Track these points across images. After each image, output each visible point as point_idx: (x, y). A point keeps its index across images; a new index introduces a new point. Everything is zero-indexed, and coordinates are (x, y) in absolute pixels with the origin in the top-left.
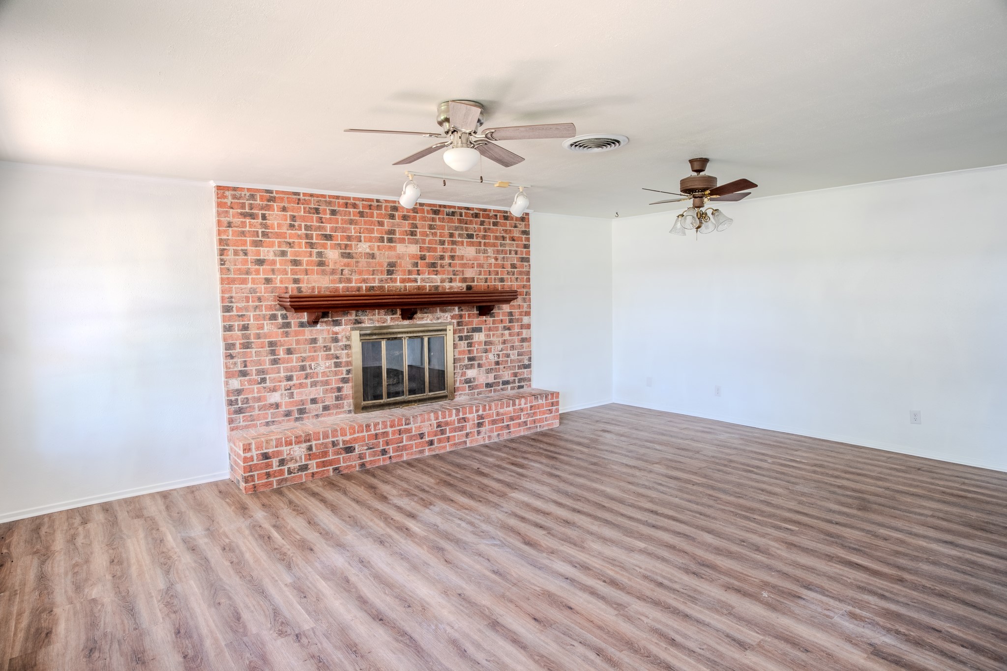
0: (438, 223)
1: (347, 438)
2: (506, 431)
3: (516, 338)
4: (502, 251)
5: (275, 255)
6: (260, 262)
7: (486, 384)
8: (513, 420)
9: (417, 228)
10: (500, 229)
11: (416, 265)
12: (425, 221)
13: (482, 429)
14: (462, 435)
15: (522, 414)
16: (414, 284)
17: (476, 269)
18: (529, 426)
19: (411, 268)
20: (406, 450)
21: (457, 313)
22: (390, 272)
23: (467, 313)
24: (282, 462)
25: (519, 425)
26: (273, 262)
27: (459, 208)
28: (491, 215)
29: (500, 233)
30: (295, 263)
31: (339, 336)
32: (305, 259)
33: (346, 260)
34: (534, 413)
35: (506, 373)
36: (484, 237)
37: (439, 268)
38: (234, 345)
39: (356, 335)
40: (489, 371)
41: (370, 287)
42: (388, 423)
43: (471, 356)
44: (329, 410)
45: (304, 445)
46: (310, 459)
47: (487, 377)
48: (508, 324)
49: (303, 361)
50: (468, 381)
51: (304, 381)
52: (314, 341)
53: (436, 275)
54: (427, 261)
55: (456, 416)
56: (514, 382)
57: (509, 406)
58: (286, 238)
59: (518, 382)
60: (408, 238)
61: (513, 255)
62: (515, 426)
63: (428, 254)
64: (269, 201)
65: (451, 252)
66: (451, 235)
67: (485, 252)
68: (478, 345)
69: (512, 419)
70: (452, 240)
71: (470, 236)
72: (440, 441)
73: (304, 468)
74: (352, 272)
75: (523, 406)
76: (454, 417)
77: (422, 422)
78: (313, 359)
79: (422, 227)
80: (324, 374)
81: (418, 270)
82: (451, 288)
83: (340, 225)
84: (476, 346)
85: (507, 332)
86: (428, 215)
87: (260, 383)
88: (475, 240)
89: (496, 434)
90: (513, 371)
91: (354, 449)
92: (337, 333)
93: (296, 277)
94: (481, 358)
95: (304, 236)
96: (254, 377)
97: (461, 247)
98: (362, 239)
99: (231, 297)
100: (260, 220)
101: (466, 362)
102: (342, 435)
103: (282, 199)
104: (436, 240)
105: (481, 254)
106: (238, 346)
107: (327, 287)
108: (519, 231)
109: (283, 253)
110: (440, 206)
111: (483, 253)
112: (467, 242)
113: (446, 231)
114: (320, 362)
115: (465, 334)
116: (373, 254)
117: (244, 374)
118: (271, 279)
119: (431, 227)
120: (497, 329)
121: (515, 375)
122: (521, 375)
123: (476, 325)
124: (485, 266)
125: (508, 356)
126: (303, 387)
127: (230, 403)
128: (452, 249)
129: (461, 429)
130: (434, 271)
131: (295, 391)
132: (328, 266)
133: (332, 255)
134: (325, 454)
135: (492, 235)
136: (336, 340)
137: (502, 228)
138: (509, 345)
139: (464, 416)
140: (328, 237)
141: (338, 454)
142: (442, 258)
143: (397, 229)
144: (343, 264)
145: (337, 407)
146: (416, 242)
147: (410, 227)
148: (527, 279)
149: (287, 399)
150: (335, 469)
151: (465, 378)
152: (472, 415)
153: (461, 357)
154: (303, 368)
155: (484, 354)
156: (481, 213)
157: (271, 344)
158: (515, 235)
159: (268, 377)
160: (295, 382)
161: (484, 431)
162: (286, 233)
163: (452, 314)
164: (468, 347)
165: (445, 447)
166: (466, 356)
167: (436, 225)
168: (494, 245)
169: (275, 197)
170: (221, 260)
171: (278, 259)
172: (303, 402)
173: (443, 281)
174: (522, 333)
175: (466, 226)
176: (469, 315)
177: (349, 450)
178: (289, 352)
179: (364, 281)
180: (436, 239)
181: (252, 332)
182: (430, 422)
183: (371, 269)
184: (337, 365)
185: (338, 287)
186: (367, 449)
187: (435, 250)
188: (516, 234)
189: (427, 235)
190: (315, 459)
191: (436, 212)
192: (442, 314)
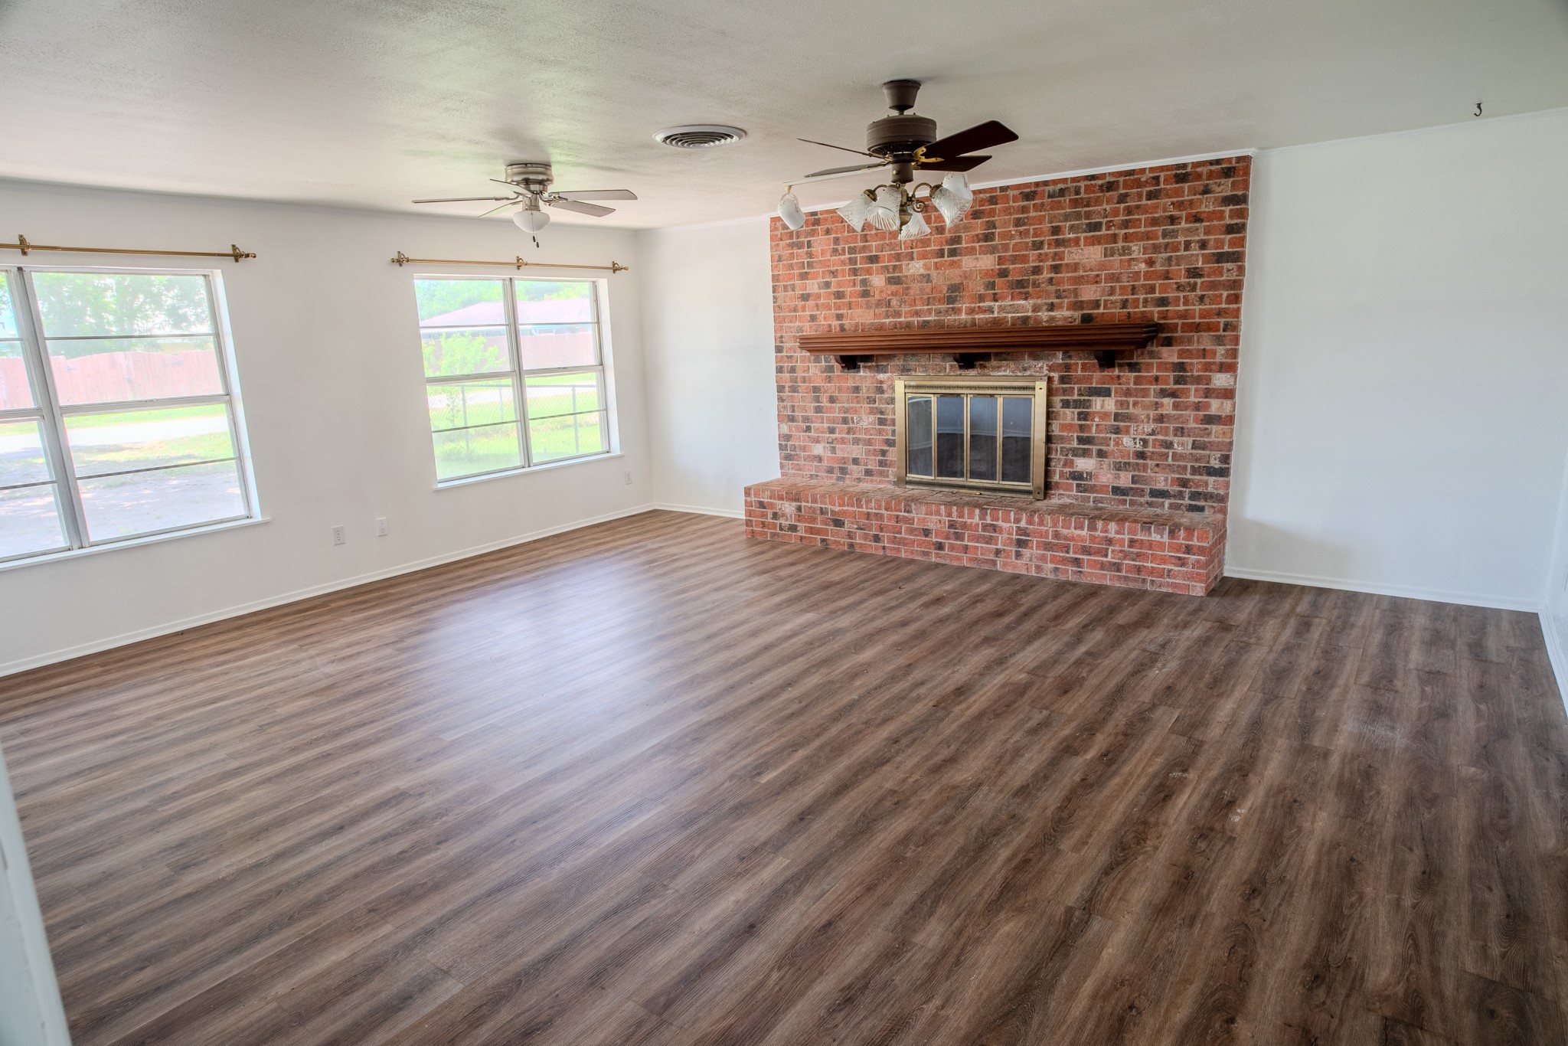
0: (1032, 214)
1: (837, 509)
2: (1071, 568)
3: (1190, 414)
4: (1167, 245)
5: (819, 288)
6: (805, 297)
7: (1113, 487)
8: (1090, 554)
9: (994, 227)
10: (1165, 204)
11: (991, 286)
12: (1010, 214)
13: (1026, 552)
14: (989, 550)
15: (1111, 548)
16: (987, 316)
17: (1103, 284)
18: (1124, 574)
19: (982, 291)
20: (905, 545)
21: (1061, 361)
22: (951, 300)
23: (1080, 362)
24: (775, 516)
25: (1103, 566)
26: (818, 296)
27: (1074, 180)
28: (1143, 179)
29: (1165, 210)
30: (839, 295)
31: (885, 386)
32: (849, 289)
33: (894, 288)
34: (1139, 555)
35: (1161, 477)
36: (1126, 224)
37: (1030, 289)
38: (784, 387)
39: (900, 385)
40: (1119, 467)
41: (924, 321)
42: (883, 504)
43: (1085, 435)
44: (872, 475)
45: (794, 504)
46: (799, 521)
47: (1117, 477)
48: (1172, 386)
49: (845, 413)
50: (1077, 476)
51: (846, 436)
52: (857, 389)
53: (1026, 299)
54: (1010, 278)
55: (980, 519)
56: (1180, 495)
58: (829, 266)
59: (1190, 498)
60: (980, 246)
61: (1195, 251)
62: (1093, 564)
63: (1011, 267)
64: (814, 225)
65: (1054, 260)
66: (1056, 230)
67: (1126, 251)
68: (1100, 418)
69: (1086, 551)
70: (1057, 240)
71: (1096, 227)
72: (952, 548)
73: (793, 528)
74: (902, 302)
76: (976, 520)
77: (926, 514)
78: (856, 411)
79: (1004, 224)
80: (867, 431)
81: (995, 294)
82: (1052, 319)
83: (887, 242)
84: (1097, 419)
85: (1168, 402)
86: (1014, 204)
87: (805, 431)
88: (1104, 232)
89: (1051, 566)
90: (1177, 476)
91: (844, 523)
92: (881, 382)
93: (839, 312)
94: (1106, 441)
95: (847, 261)
96: (800, 424)
97: (1073, 249)
98: (915, 256)
99: (782, 337)
100: (806, 249)
101: (1075, 444)
102: (830, 504)
103: (826, 219)
104: (1028, 243)
105: (1117, 257)
106: (787, 389)
107: (871, 323)
108: (1216, 199)
109: (827, 285)
110: (1037, 184)
111: (1120, 255)
112: (1086, 238)
113: (1046, 226)
114: (864, 417)
115: (1076, 397)
116: (929, 275)
117: (792, 419)
118: (816, 315)
119: (1018, 223)
120: (1145, 393)
121: (1184, 483)
122: (1197, 486)
123: (1097, 383)
124: (1124, 278)
125: (1169, 445)
126: (845, 443)
127: (782, 447)
128: (1056, 254)
129: (989, 540)
130: (1021, 293)
131: (837, 446)
132: (874, 296)
133: (878, 281)
134: (813, 520)
135: (1143, 217)
136: (880, 391)
137: (1169, 201)
138: (1172, 426)
139: (995, 523)
140: (873, 259)
141: (826, 525)
142: (1037, 270)
143: (963, 235)
144: (889, 292)
145: (881, 474)
146: (993, 250)
147: (984, 227)
148: (1228, 296)
149: (829, 454)
150: (823, 540)
151: (1071, 470)
152: (1008, 525)
153: (1065, 434)
154: (845, 421)
155: (1113, 436)
156: (1121, 179)
157: (816, 389)
158: (1203, 209)
159: (812, 425)
160: (836, 435)
161: (1028, 555)
162: (829, 260)
163: (1051, 363)
164: (1079, 419)
165: (959, 559)
166: (1075, 435)
167: (1027, 218)
168: (1148, 236)
169: (819, 219)
170: (774, 297)
171: (822, 291)
172: (844, 460)
173: (1036, 309)
174: (1208, 406)
175: (1087, 209)
176: (1083, 365)
177: (838, 523)
178: (832, 400)
179: (917, 313)
180: (1028, 240)
181: (799, 374)
182: (939, 518)
183: (925, 297)
184: (882, 422)
185: (884, 323)
186: (857, 529)
187: (1024, 259)
188: (1207, 206)
189: (1012, 237)
190: (805, 522)
191: (1028, 196)
192: (1033, 363)
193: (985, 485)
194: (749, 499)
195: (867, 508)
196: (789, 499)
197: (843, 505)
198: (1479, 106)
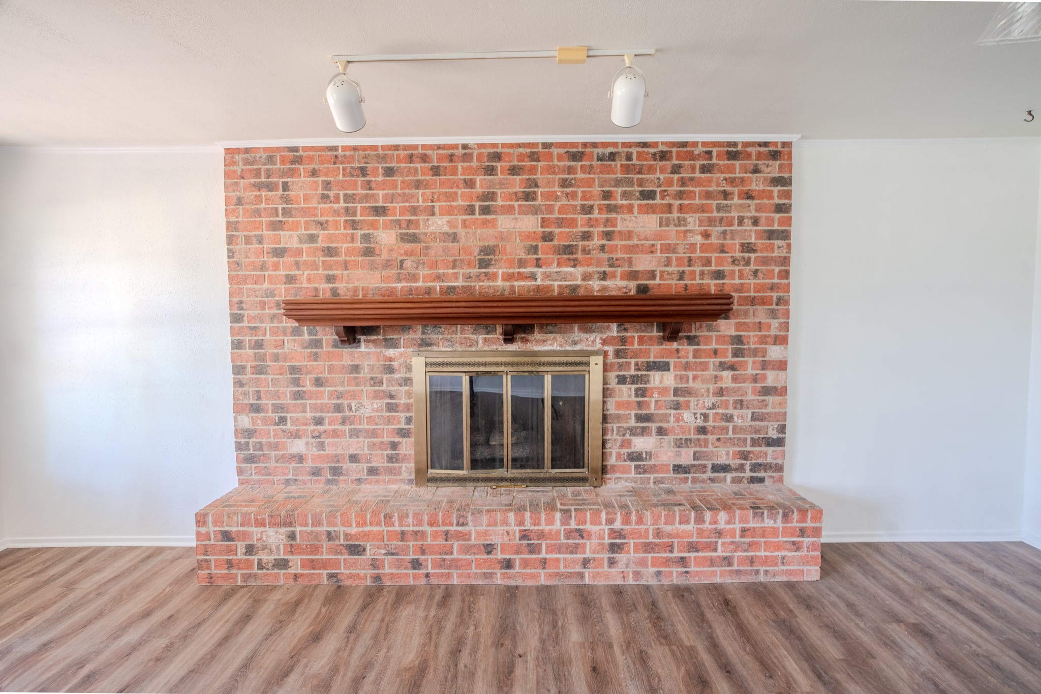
0: (580, 175)
1: (354, 530)
2: (676, 570)
3: (749, 386)
4: (721, 219)
5: (301, 241)
6: (279, 253)
7: (675, 466)
8: (697, 551)
9: (536, 186)
10: (718, 178)
11: (534, 249)
12: (554, 173)
13: (621, 557)
14: (574, 561)
15: (720, 541)
16: (529, 283)
17: (658, 254)
18: (735, 567)
19: (523, 256)
20: (457, 568)
21: (615, 334)
22: (484, 264)
23: (636, 335)
24: (250, 549)
25: (712, 562)
26: (299, 252)
27: (625, 145)
28: (696, 152)
29: (718, 185)
30: (330, 252)
31: (395, 364)
32: (345, 246)
33: (408, 246)
34: (751, 545)
35: (722, 451)
36: (680, 195)
37: (579, 255)
38: (244, 368)
39: (418, 363)
40: (680, 444)
41: (449, 287)
42: (426, 518)
43: (644, 412)
44: (377, 474)
45: (283, 530)
46: (292, 553)
47: (678, 455)
48: (730, 359)
49: (338, 398)
50: (635, 457)
51: (340, 427)
52: (356, 369)
53: (574, 266)
54: (556, 242)
55: (562, 524)
56: (741, 468)
57: (688, 522)
58: (315, 215)
59: (751, 470)
60: (520, 206)
61: (748, 226)
62: (699, 562)
63: (557, 230)
64: (293, 163)
65: (605, 226)
66: (607, 195)
67: (680, 222)
68: (659, 393)
69: (693, 547)
70: (608, 205)
71: (650, 195)
72: (525, 564)
73: (282, 564)
74: (418, 264)
75: (722, 525)
76: (557, 525)
77: (489, 525)
78: (354, 396)
79: (548, 184)
80: (370, 419)
81: (538, 260)
82: (605, 288)
83: (399, 191)
84: (655, 395)
85: (727, 374)
86: (559, 164)
87: (278, 424)
88: (658, 201)
89: (652, 570)
90: (738, 449)
91: (364, 550)
92: (391, 359)
93: (331, 273)
94: (665, 418)
95: (343, 211)
96: (270, 414)
97: (627, 216)
98: (437, 210)
99: (241, 302)
100: (281, 192)
101: (632, 422)
102: (343, 525)
103: (311, 159)
104: (576, 206)
105: (672, 228)
106: (249, 369)
107: (376, 288)
108: (765, 179)
109: (312, 238)
110: (585, 145)
111: (675, 225)
112: (640, 206)
113: (596, 189)
114: (366, 402)
115: (632, 372)
116: (455, 233)
117: (257, 409)
118: (295, 276)
119: (564, 183)
120: (704, 367)
121: (745, 456)
122: (757, 458)
123: (655, 357)
124: (680, 249)
125: (729, 418)
126: (338, 436)
127: (239, 447)
128: (607, 220)
129: (574, 549)
130: (569, 259)
131: (327, 441)
132: (380, 255)
133: (386, 238)
134: (316, 549)
135: (697, 190)
136: (390, 370)
137: (722, 176)
138: (731, 400)
139: (581, 527)
140: (380, 211)
141: (336, 553)
142: (586, 236)
143: (499, 192)
144: (402, 252)
145: (390, 471)
146: (535, 211)
147: (524, 185)
148: (780, 272)
149: (315, 451)
150: (331, 576)
151: (629, 451)
152: (598, 528)
153: (622, 412)
154: (338, 408)
155: (673, 412)
156: (674, 150)
157: (294, 370)
158: (754, 187)
159: (289, 416)
160: (326, 427)
161: (624, 561)
162: (316, 208)
163: (604, 336)
164: (637, 396)
165: (536, 576)
166: (633, 413)
167: (575, 179)
168: (702, 209)
169: (301, 157)
170: (229, 251)
171: (304, 246)
172: (337, 458)
173: (586, 277)
174: (764, 378)
175: (640, 176)
176: (640, 338)
177: (356, 550)
178: (319, 382)
179: (439, 278)
180: (575, 203)
181: (269, 350)
182: (507, 528)
183: (451, 259)
184: (391, 408)
185: (394, 288)
186: (385, 554)
187: (572, 223)
188: (757, 184)
189: (557, 198)
190: (300, 554)
191: (576, 157)
192: (584, 336)
193: (531, 475)
194: (203, 530)
195: (401, 525)
196: (273, 525)
197: (364, 524)
198: (1030, 113)
